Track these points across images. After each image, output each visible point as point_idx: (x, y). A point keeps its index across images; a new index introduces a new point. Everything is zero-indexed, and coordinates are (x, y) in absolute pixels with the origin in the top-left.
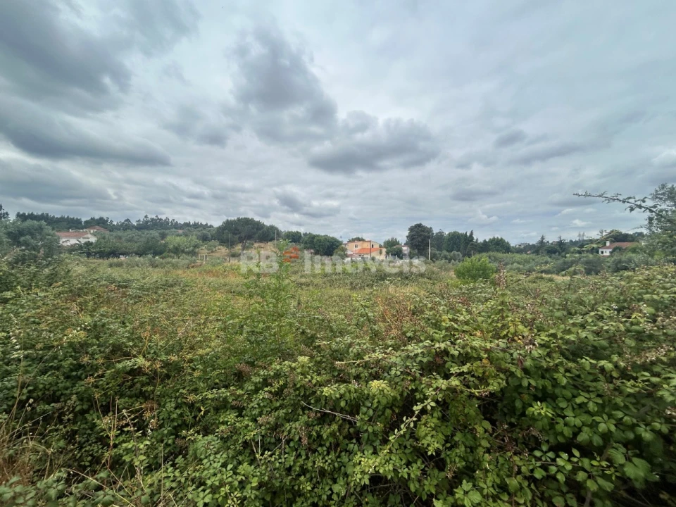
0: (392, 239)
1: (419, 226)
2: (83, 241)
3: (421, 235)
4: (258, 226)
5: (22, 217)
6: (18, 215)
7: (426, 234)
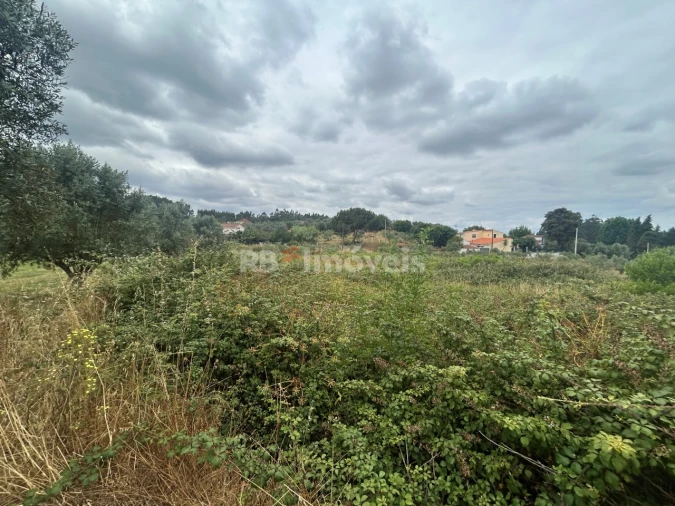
0: (521, 228)
1: (562, 211)
2: (236, 230)
3: (563, 223)
4: (369, 216)
5: (201, 213)
6: (199, 212)
7: (572, 221)
